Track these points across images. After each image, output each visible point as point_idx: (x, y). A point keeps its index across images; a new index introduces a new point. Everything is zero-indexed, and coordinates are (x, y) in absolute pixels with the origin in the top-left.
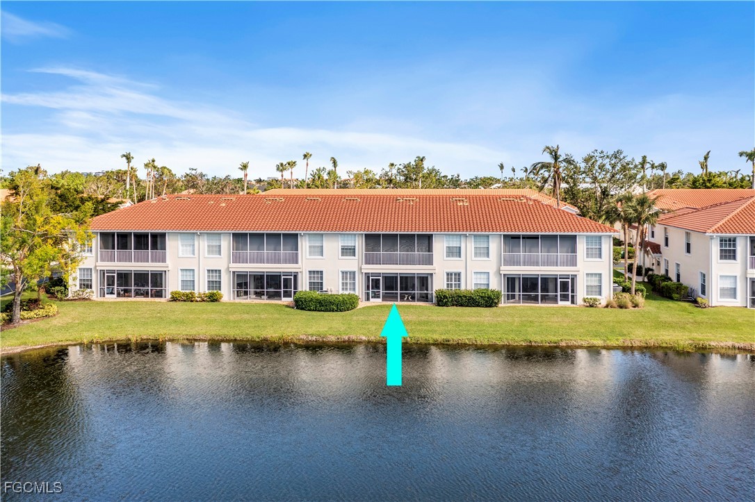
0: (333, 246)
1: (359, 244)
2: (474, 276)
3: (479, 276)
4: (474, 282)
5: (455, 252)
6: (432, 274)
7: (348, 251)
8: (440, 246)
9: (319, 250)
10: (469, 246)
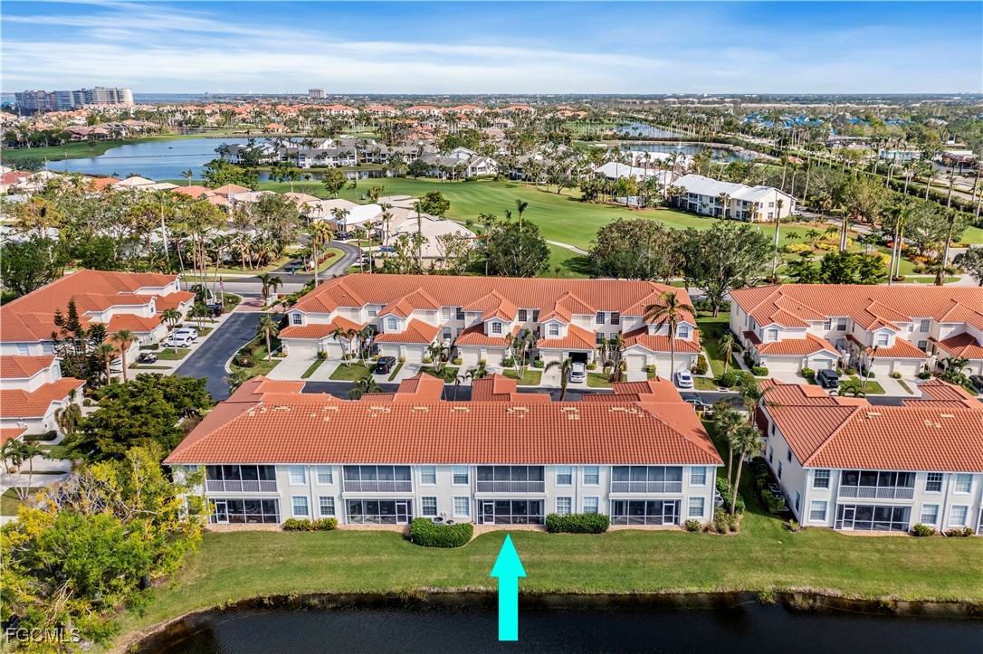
0: (445, 476)
1: (472, 475)
2: (583, 500)
3: (588, 500)
4: (583, 506)
5: (566, 479)
6: (543, 501)
7: (460, 479)
8: (551, 475)
9: (432, 478)
10: (579, 475)
